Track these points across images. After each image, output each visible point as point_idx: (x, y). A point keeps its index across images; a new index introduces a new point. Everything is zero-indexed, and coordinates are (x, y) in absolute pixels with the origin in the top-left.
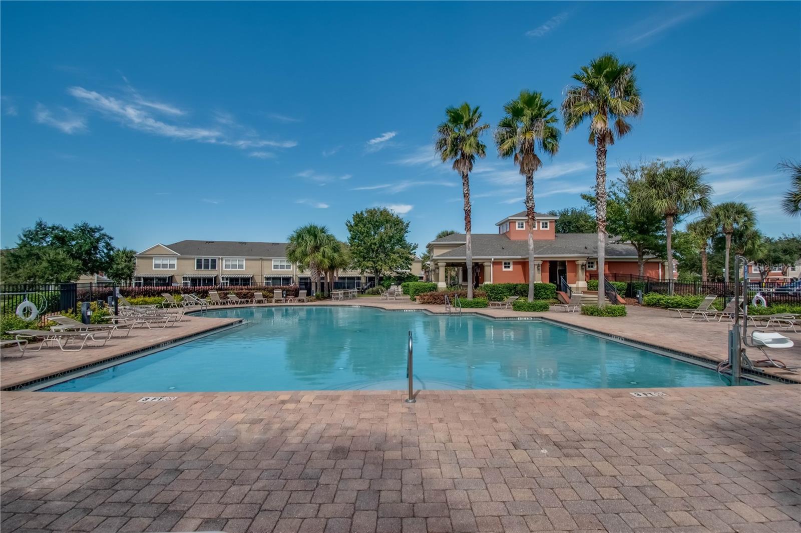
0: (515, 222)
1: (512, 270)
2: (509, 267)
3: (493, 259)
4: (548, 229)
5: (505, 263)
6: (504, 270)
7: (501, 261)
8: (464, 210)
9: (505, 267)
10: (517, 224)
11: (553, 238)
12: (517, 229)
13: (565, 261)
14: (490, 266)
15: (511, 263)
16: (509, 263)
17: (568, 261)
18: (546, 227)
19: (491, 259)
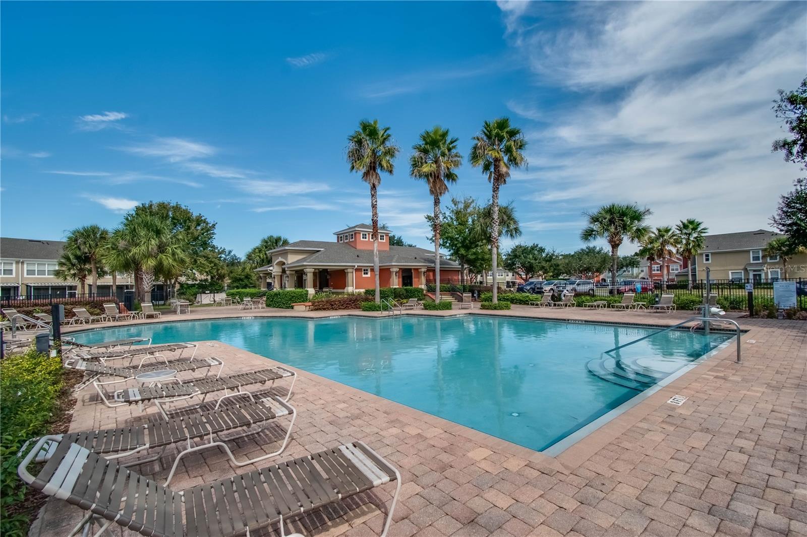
0: (360, 233)
1: (369, 276)
2: (367, 273)
3: (356, 266)
4: (384, 241)
5: (364, 270)
6: (364, 276)
7: (361, 268)
8: (372, 220)
9: (364, 273)
10: (361, 235)
11: (388, 249)
12: (362, 239)
13: (411, 269)
14: (353, 272)
15: (369, 270)
16: (367, 270)
17: (414, 269)
18: (383, 239)
19: (355, 266)
